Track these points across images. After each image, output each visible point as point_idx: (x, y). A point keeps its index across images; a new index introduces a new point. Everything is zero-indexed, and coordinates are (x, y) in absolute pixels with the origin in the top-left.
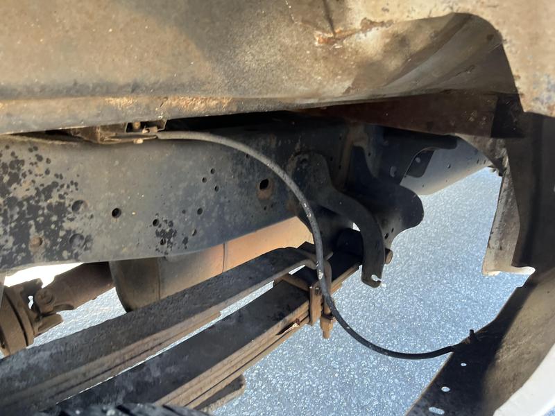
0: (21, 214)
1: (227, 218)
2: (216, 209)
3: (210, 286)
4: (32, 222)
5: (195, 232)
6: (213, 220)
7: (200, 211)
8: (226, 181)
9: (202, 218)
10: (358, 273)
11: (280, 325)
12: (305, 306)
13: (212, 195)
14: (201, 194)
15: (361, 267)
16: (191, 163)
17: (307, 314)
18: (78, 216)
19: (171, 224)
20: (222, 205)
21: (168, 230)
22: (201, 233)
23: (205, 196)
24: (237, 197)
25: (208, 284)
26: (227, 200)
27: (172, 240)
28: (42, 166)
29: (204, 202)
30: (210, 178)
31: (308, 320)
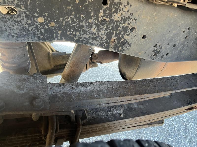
1: (183, 52)
2: (181, 47)
4: (115, 32)
6: (177, 51)
7: (174, 46)
8: (192, 35)
9: (173, 49)
11: (189, 106)
13: (183, 39)
14: (179, 38)
16: (183, 22)
18: (130, 34)
19: (161, 48)
20: (184, 46)
21: (158, 50)
22: (169, 55)
23: (180, 40)
24: (192, 44)
26: (187, 44)
27: (158, 55)
29: (178, 42)
30: (187, 31)
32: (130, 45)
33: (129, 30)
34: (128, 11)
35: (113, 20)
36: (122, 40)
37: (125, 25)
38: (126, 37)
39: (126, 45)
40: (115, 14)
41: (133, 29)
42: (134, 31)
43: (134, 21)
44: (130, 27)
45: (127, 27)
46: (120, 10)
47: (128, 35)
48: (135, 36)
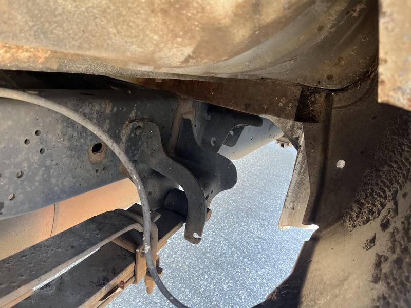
1: (54, 181)
2: (41, 172)
3: (24, 258)
5: (14, 197)
6: (37, 184)
8: (54, 143)
9: (22, 181)
10: (182, 230)
11: (104, 290)
12: (131, 268)
13: (36, 157)
14: (21, 157)
15: (185, 224)
16: (10, 123)
17: (132, 275)
20: (48, 168)
22: (20, 197)
23: (27, 159)
24: (66, 160)
25: (22, 257)
26: (54, 163)
29: (25, 164)
30: (34, 140)
31: (133, 280)
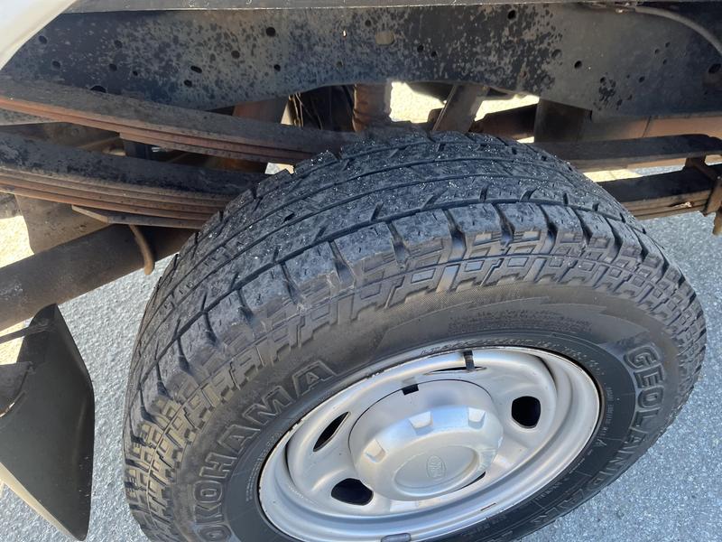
0: (523, 51)
1: (664, 92)
2: (657, 82)
4: (526, 59)
5: (631, 97)
6: (651, 91)
7: (642, 79)
8: (676, 56)
9: (641, 86)
11: (674, 199)
12: (705, 194)
13: (659, 67)
14: (649, 64)
16: (651, 34)
17: (704, 202)
18: (553, 62)
19: (614, 85)
20: (664, 79)
21: (609, 89)
22: (635, 99)
23: (652, 67)
24: (681, 75)
26: (671, 75)
27: (609, 99)
28: (547, 18)
29: (649, 71)
30: (663, 50)
31: (703, 208)
32: (552, 81)
33: (550, 55)
34: (548, 24)
35: (523, 40)
36: (539, 72)
37: (543, 46)
38: (544, 66)
39: (546, 80)
40: (527, 30)
41: (557, 52)
42: (559, 55)
43: (558, 39)
44: (551, 49)
45: (546, 50)
46: (534, 24)
47: (548, 63)
48: (561, 64)
